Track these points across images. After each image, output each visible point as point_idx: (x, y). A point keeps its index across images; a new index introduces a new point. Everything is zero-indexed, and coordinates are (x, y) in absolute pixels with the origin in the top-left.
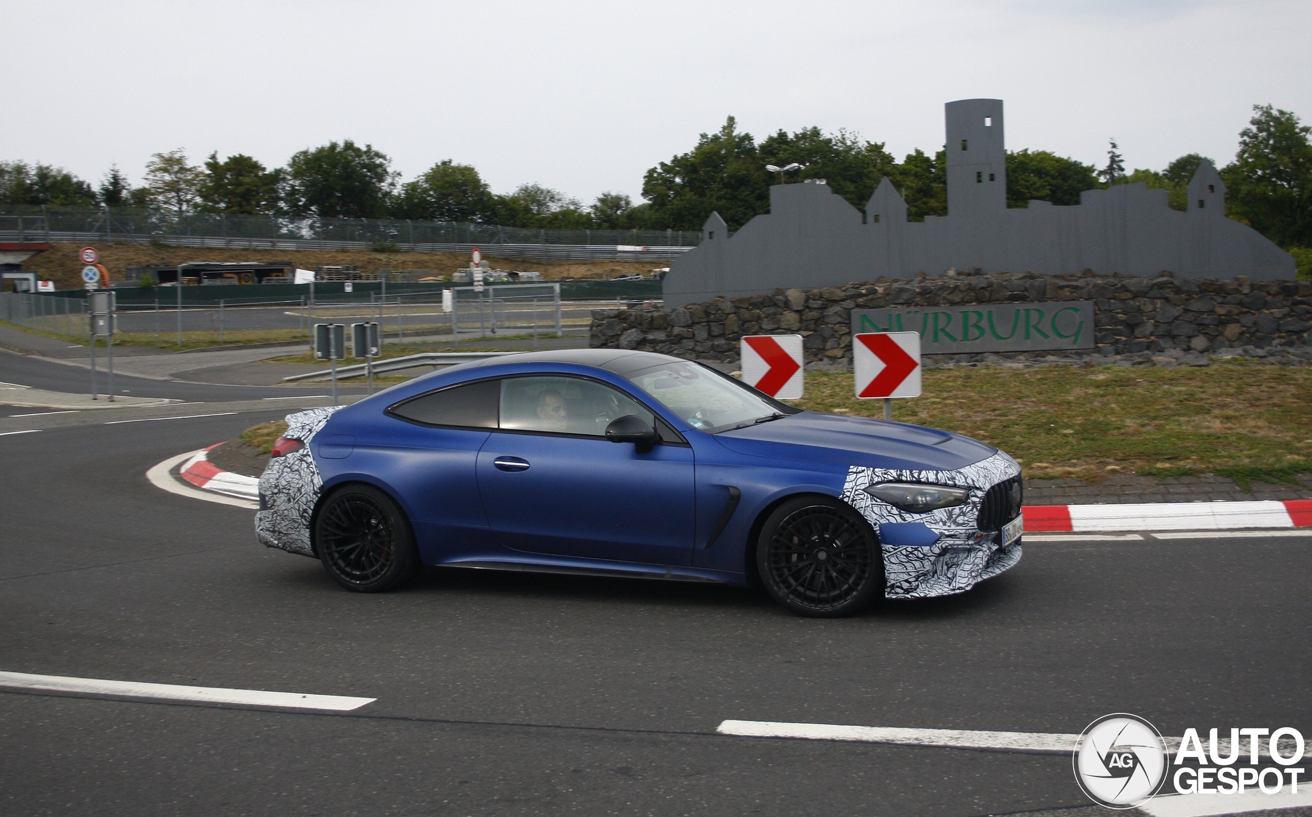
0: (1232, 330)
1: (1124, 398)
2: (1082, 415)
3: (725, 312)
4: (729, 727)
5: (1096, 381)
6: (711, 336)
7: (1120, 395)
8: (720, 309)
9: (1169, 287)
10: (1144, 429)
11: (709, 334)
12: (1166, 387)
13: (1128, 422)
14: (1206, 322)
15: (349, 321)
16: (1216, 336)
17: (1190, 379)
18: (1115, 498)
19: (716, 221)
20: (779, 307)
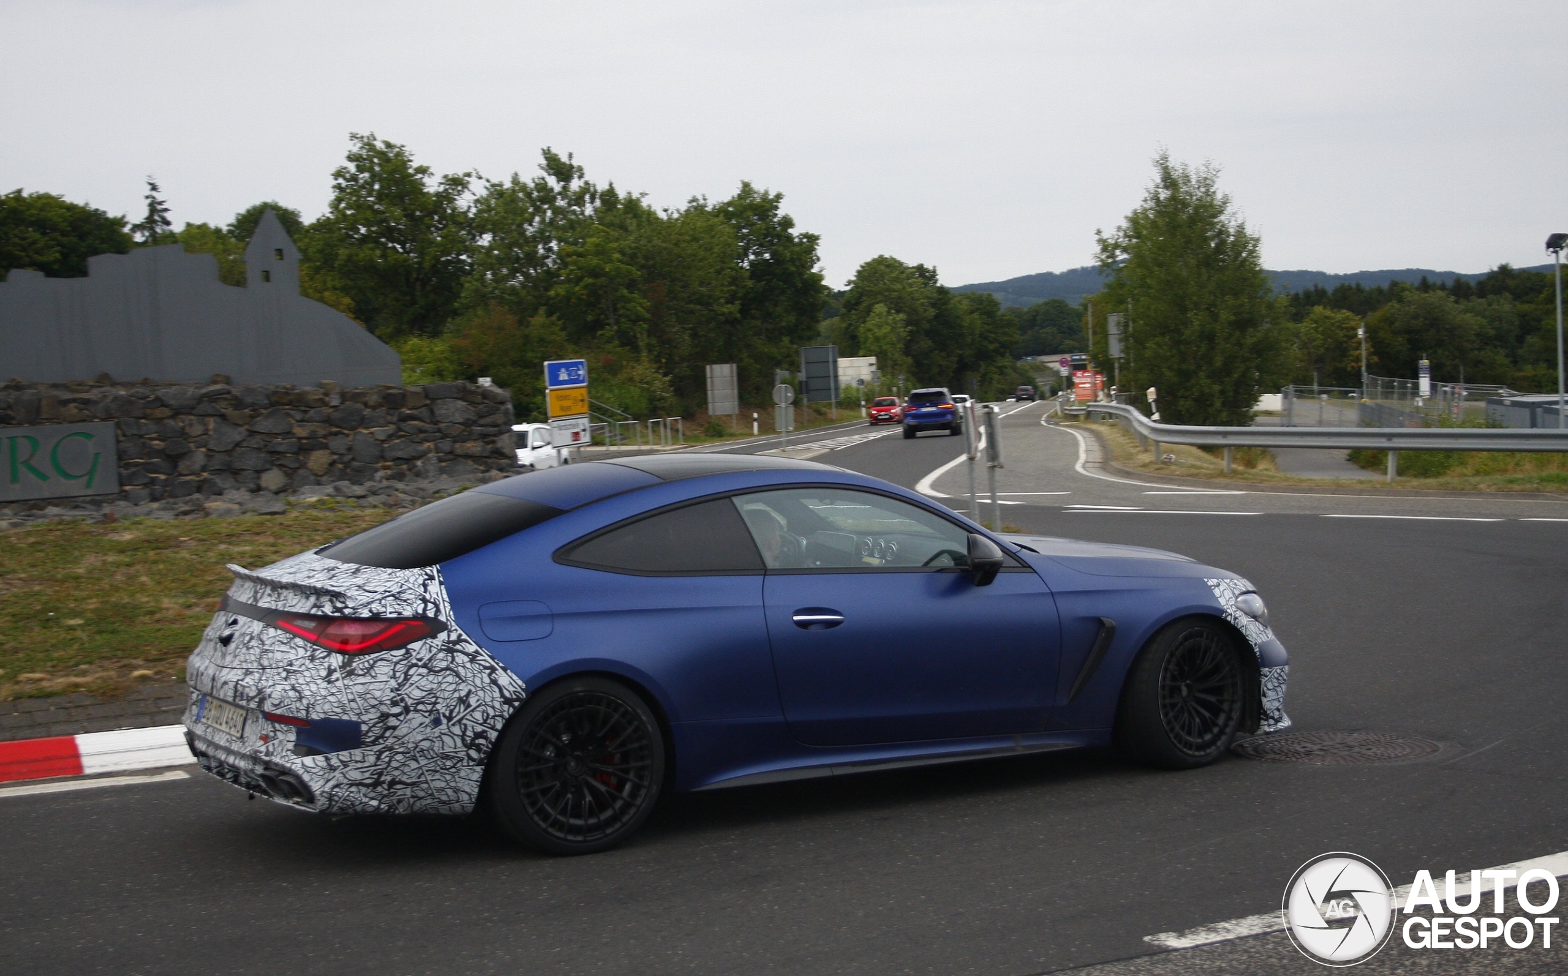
0: (318, 459)
1: (161, 566)
2: (97, 596)
5: (119, 542)
7: (155, 562)
9: (226, 399)
10: (189, 612)
12: (223, 547)
13: (166, 602)
14: (281, 449)
16: (295, 469)
17: (258, 534)
18: (147, 719)
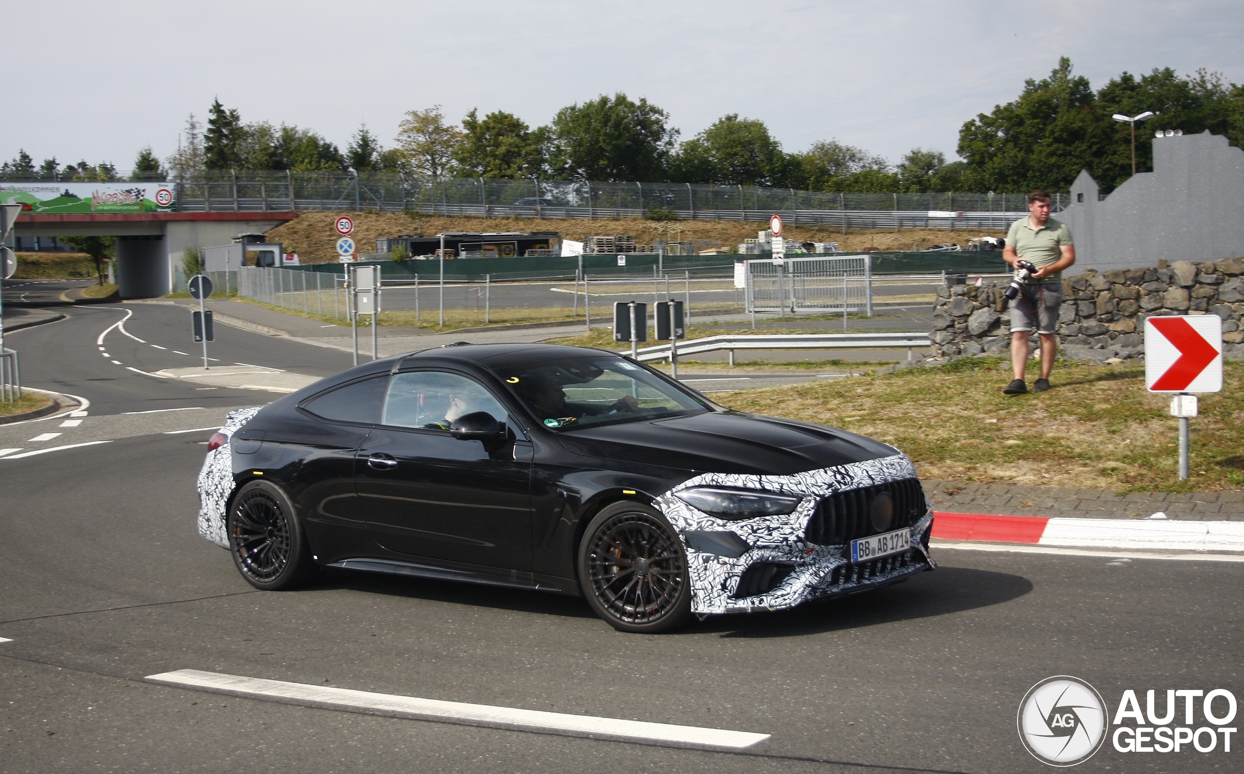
3: (1097, 288)
6: (1078, 317)
8: (1090, 285)
11: (1077, 314)
15: (652, 298)
19: (1084, 182)
20: (1163, 282)
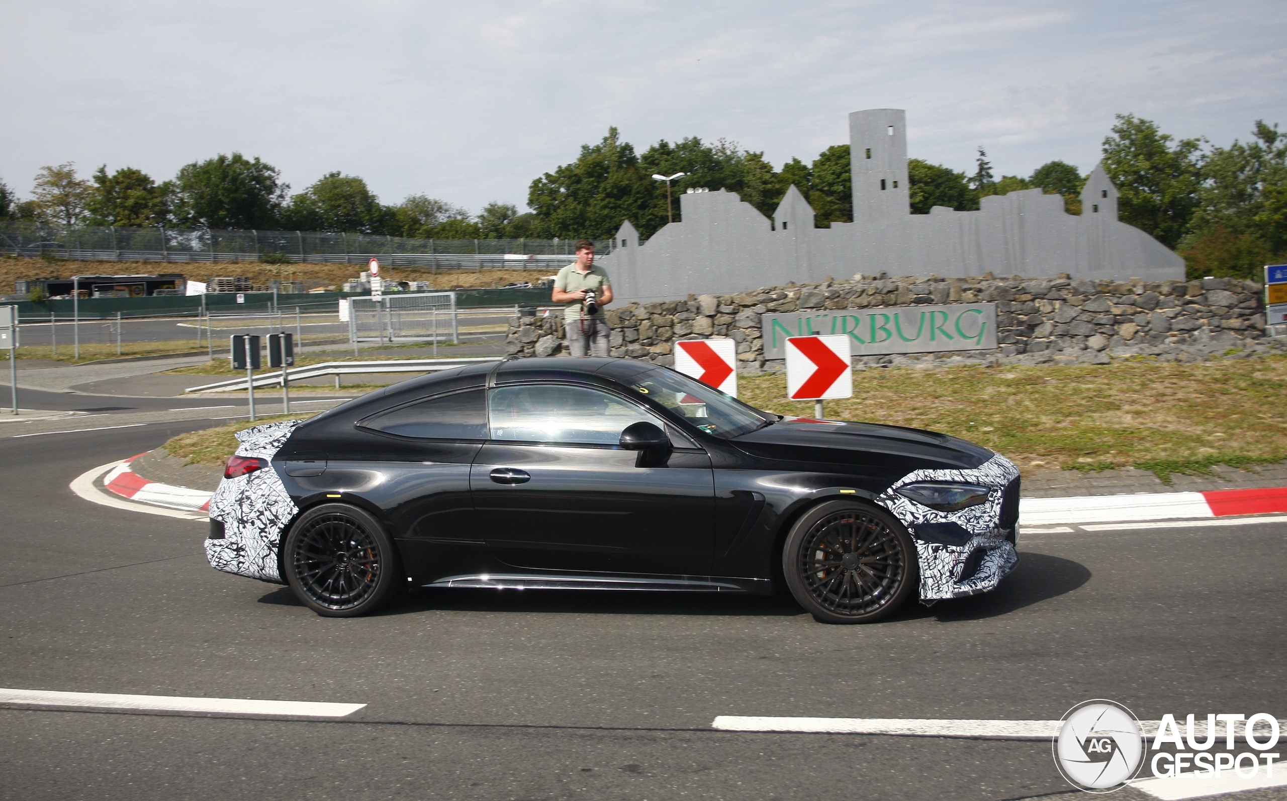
0: (1127, 329)
1: (1037, 396)
2: (999, 413)
3: (639, 318)
4: (722, 722)
5: (1007, 380)
6: (625, 342)
7: (1032, 393)
8: (634, 316)
9: (1068, 289)
10: (1059, 426)
11: (624, 340)
12: (1074, 384)
13: (1044, 419)
14: (1102, 322)
15: (266, 331)
16: (1112, 335)
17: (1096, 377)
18: (1042, 493)
19: (627, 230)
20: (692, 312)
